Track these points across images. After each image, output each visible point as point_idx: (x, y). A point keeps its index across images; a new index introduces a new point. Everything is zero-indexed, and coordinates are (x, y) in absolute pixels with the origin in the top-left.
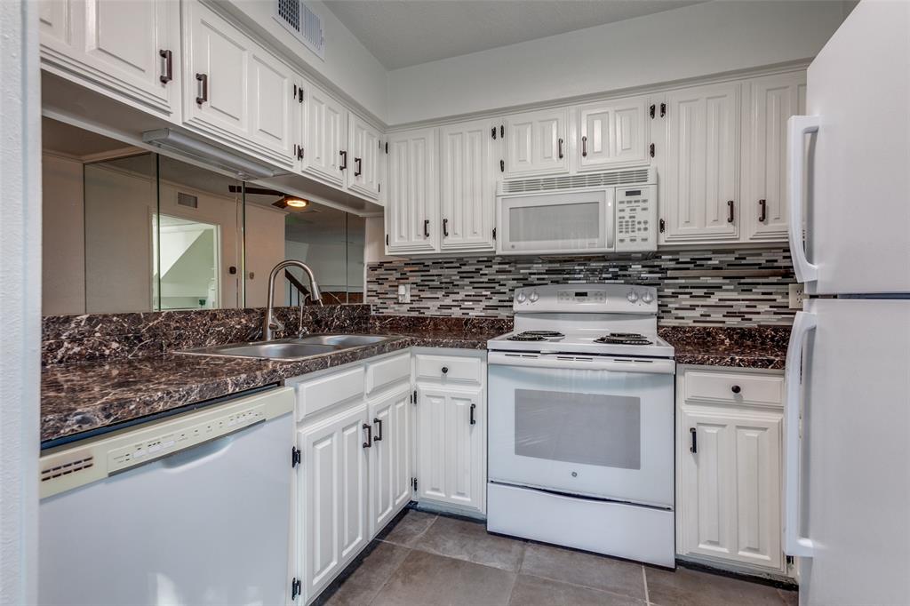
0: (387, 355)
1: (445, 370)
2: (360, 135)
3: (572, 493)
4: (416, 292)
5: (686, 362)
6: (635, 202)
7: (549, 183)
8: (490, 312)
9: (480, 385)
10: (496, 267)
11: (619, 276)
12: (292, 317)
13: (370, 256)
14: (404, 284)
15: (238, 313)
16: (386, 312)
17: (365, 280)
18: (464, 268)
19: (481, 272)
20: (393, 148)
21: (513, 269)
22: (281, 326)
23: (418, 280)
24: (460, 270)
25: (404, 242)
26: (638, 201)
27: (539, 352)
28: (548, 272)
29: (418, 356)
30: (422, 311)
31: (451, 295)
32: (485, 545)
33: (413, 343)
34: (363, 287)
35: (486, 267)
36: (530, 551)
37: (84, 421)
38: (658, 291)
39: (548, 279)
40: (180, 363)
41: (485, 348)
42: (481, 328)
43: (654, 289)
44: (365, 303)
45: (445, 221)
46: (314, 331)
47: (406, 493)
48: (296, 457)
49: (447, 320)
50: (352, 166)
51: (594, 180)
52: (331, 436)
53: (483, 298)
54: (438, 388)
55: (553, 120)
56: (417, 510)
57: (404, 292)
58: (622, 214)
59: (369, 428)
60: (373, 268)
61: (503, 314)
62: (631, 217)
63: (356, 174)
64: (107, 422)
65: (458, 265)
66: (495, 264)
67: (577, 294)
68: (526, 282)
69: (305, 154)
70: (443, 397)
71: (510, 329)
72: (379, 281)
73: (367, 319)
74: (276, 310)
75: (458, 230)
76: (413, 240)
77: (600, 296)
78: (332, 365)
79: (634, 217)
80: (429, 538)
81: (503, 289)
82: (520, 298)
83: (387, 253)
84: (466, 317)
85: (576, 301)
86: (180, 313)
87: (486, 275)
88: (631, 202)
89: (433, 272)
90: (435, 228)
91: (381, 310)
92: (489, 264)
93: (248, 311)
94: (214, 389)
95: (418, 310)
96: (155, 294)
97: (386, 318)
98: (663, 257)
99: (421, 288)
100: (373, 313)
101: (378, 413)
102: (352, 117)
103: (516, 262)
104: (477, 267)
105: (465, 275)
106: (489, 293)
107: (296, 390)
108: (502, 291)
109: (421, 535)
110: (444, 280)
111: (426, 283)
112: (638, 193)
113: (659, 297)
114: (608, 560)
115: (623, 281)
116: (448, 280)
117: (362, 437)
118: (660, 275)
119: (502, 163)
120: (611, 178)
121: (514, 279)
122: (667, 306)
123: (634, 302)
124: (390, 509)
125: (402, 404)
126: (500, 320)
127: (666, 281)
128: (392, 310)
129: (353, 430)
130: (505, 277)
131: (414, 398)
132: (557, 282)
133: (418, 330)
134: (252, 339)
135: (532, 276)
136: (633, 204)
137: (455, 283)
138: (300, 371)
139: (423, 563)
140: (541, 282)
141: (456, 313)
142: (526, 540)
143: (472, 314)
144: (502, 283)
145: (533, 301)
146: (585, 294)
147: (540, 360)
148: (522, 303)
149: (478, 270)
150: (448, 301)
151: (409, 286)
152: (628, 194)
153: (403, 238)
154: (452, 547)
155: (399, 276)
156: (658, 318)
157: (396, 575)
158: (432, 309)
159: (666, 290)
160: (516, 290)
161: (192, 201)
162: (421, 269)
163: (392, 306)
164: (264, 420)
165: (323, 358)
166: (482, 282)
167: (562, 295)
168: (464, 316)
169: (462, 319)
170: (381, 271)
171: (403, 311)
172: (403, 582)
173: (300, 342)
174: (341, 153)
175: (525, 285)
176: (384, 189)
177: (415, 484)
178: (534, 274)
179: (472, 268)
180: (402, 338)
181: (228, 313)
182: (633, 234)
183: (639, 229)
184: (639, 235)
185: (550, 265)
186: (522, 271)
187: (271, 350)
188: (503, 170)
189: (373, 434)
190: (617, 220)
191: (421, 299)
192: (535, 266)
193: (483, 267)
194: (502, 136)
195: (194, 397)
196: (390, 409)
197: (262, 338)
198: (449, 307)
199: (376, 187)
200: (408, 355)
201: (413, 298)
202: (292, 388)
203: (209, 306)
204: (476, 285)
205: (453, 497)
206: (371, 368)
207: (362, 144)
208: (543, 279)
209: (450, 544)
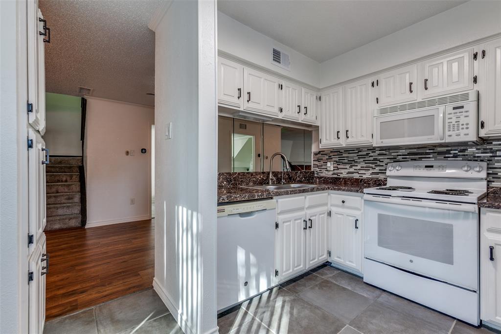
0: (315, 192)
1: (343, 202)
2: (307, 96)
3: (410, 271)
4: (336, 165)
5: (486, 207)
6: (460, 112)
7: (403, 108)
8: (374, 176)
9: (361, 210)
10: (378, 152)
11: (459, 155)
12: (279, 176)
13: (314, 149)
14: (330, 161)
15: (260, 173)
16: (322, 175)
17: (312, 160)
18: (360, 153)
19: (369, 155)
20: (323, 99)
21: (387, 153)
22: (275, 179)
23: (337, 159)
24: (358, 154)
25: (328, 142)
26: (462, 112)
27: (390, 196)
28: (409, 154)
29: (332, 195)
30: (339, 174)
31: (353, 167)
32: (361, 287)
33: (329, 189)
34: (311, 162)
35: (372, 152)
36: (384, 295)
37: (223, 199)
38: (488, 164)
39: (409, 158)
40: (242, 190)
41: (363, 192)
42: (369, 184)
43: (484, 164)
44: (312, 170)
45: (347, 131)
46: (288, 182)
47: (325, 256)
48: (277, 226)
49: (350, 179)
50: (303, 111)
51: (432, 103)
52: (290, 221)
53: (371, 169)
54: (340, 210)
55: (407, 72)
56: (331, 266)
57: (330, 165)
58: (450, 121)
59: (306, 221)
60: (316, 154)
61: (381, 177)
62: (456, 122)
63: (305, 114)
64: (228, 201)
65: (357, 152)
66: (377, 150)
67: (426, 167)
68: (395, 160)
69: (283, 110)
70: (343, 215)
71: (385, 184)
72: (318, 160)
73: (313, 178)
74: (273, 172)
75: (354, 135)
76: (332, 140)
77: (443, 167)
78: (290, 194)
79: (459, 122)
80: (334, 277)
81: (381, 164)
82: (390, 169)
83: (320, 147)
84: (362, 178)
85: (425, 170)
86: (242, 173)
87: (372, 156)
88: (457, 113)
89: (344, 155)
90: (342, 135)
91: (319, 174)
92: (374, 151)
93: (263, 173)
94: (252, 197)
95: (337, 174)
96: (232, 166)
97: (321, 177)
98: (493, 143)
99: (338, 163)
100: (316, 175)
101: (311, 217)
102: (303, 90)
103: (389, 149)
104: (367, 152)
105: (360, 157)
106: (373, 166)
107: (277, 201)
108: (381, 165)
109: (331, 275)
110: (350, 159)
111: (341, 161)
112: (462, 107)
113: (488, 168)
114: (432, 311)
115: (461, 159)
116: (352, 159)
117: (303, 225)
118: (491, 155)
119: (377, 99)
120: (442, 101)
121: (388, 159)
122: (497, 174)
123: (467, 171)
124: (316, 260)
125: (323, 215)
126: (379, 180)
127: (496, 158)
128: (324, 174)
129: (299, 221)
130: (383, 157)
131: (330, 214)
132: (415, 160)
133: (335, 183)
134: (265, 184)
135: (399, 157)
136: (458, 114)
137: (356, 161)
138: (278, 194)
139: (329, 285)
140: (405, 160)
141: (356, 176)
142: (384, 291)
143: (365, 177)
144: (381, 160)
145: (398, 170)
146: (432, 167)
147: (391, 200)
148: (391, 171)
149: (367, 154)
150: (352, 170)
151: (332, 163)
152: (454, 108)
153: (327, 140)
154: (344, 283)
155: (328, 158)
156: (488, 181)
157: (317, 285)
158: (344, 174)
159: (496, 164)
160: (389, 164)
161: (245, 126)
162: (339, 155)
163: (325, 172)
164: (266, 209)
165: (287, 191)
166: (370, 160)
167: (416, 167)
168: (360, 178)
169: (359, 179)
170: (319, 155)
171: (329, 175)
172: (319, 288)
173: (282, 185)
174: (298, 106)
175: (394, 162)
176: (319, 118)
177: (329, 253)
178: (400, 155)
179: (365, 153)
180: (324, 186)
181: (257, 173)
182: (458, 132)
183: (463, 129)
184: (462, 132)
185: (410, 150)
186: (393, 154)
187: (271, 188)
188: (377, 103)
189: (308, 225)
190: (447, 125)
191: (338, 169)
192: (401, 151)
193: (370, 152)
194: (377, 85)
195: (247, 198)
196: (317, 216)
197: (268, 183)
198: (352, 173)
199: (314, 118)
200: (327, 194)
201: (335, 168)
202: (275, 200)
203: (250, 171)
204: (367, 162)
205: (347, 262)
206: (308, 197)
207: (308, 99)
208: (406, 158)
209: (343, 282)
